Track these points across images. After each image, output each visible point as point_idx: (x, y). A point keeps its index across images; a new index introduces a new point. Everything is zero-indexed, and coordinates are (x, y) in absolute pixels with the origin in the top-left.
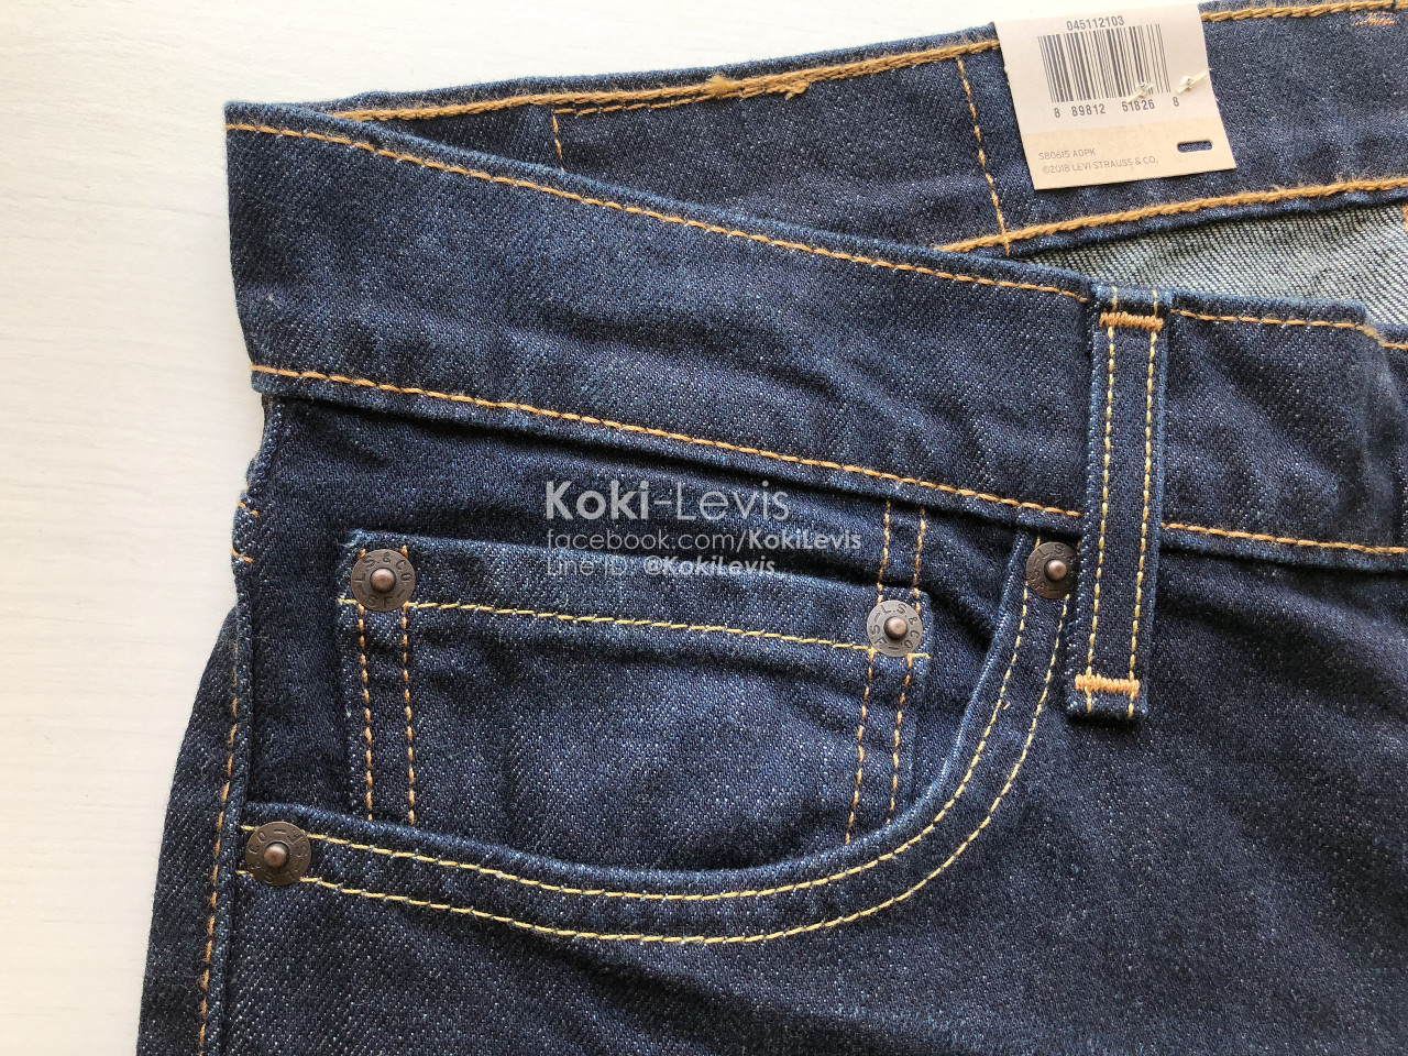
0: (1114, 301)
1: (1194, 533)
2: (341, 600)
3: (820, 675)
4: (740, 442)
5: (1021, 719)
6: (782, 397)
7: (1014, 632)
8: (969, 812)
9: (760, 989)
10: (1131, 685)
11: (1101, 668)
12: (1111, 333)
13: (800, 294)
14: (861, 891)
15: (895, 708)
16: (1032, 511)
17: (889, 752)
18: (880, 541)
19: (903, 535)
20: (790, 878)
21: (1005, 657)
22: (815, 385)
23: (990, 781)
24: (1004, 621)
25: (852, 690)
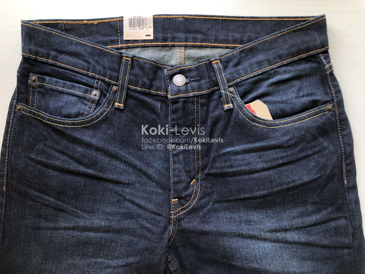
0: (125, 56)
1: (132, 87)
2: (29, 81)
3: (84, 98)
4: (78, 68)
5: (108, 107)
6: (84, 63)
7: (109, 97)
8: (98, 117)
9: (69, 132)
10: (122, 105)
11: (118, 102)
12: (124, 60)
13: (88, 50)
14: (82, 123)
15: (93, 104)
16: (113, 82)
17: (91, 108)
18: (94, 83)
19: (97, 83)
20: (74, 120)
21: (107, 99)
22: (88, 62)
23: (102, 114)
24: (108, 95)
25: (88, 100)
